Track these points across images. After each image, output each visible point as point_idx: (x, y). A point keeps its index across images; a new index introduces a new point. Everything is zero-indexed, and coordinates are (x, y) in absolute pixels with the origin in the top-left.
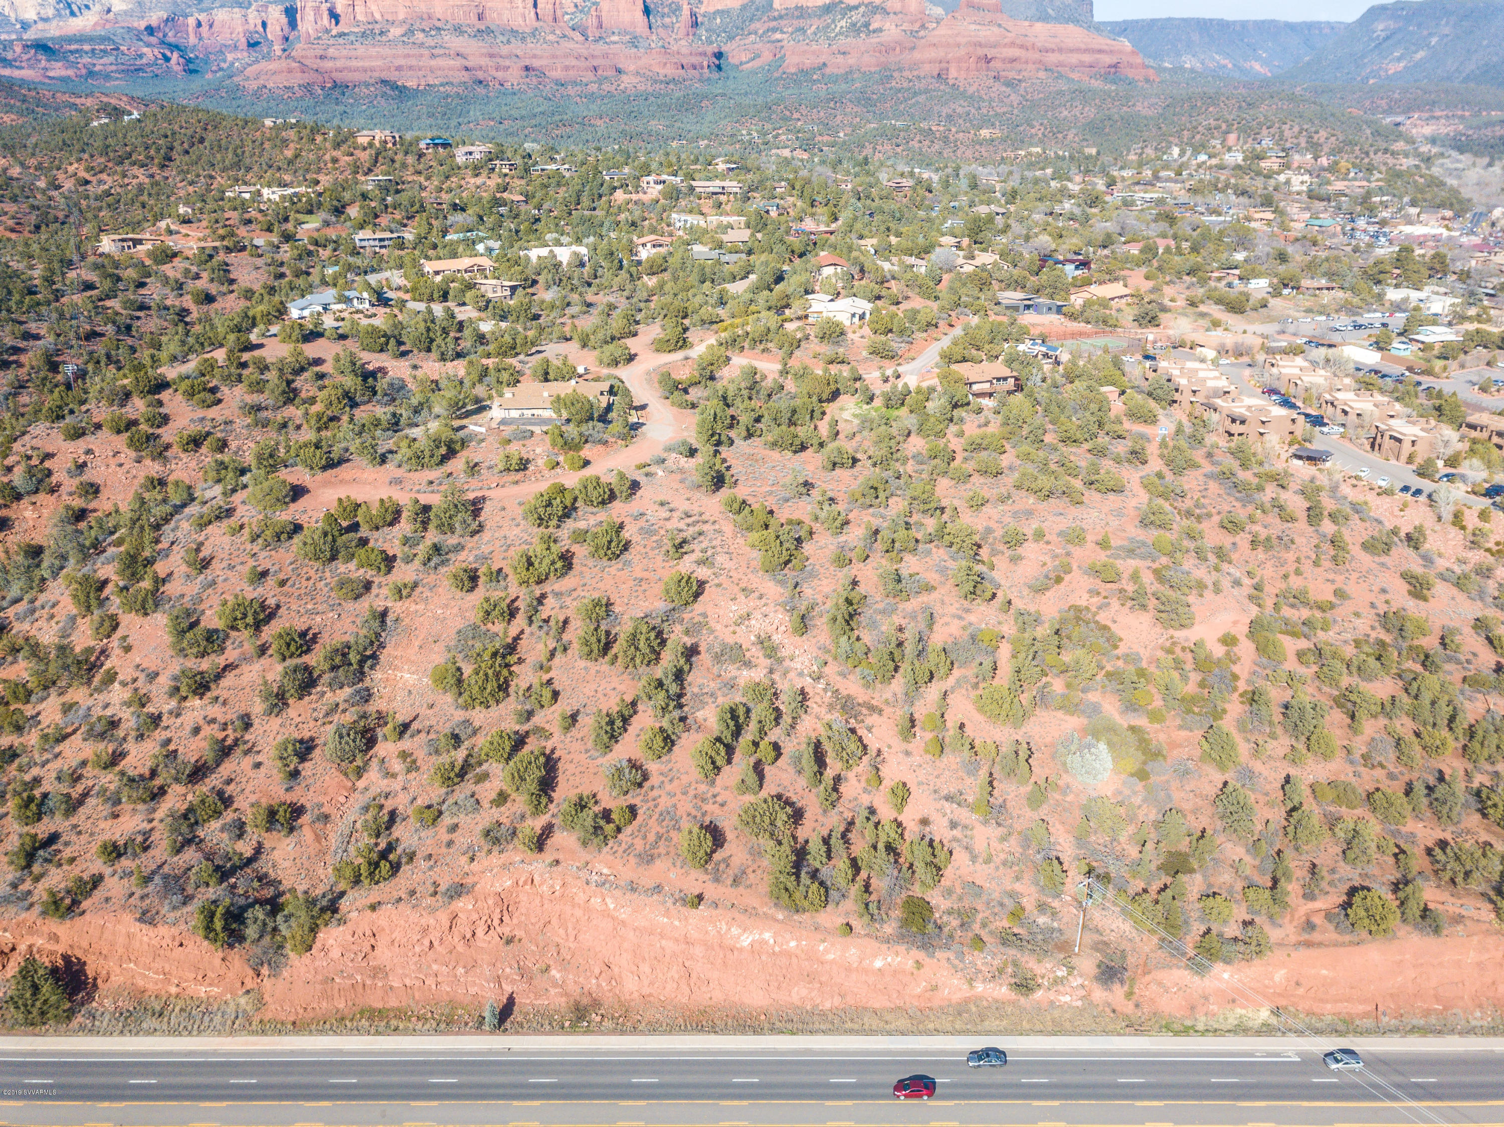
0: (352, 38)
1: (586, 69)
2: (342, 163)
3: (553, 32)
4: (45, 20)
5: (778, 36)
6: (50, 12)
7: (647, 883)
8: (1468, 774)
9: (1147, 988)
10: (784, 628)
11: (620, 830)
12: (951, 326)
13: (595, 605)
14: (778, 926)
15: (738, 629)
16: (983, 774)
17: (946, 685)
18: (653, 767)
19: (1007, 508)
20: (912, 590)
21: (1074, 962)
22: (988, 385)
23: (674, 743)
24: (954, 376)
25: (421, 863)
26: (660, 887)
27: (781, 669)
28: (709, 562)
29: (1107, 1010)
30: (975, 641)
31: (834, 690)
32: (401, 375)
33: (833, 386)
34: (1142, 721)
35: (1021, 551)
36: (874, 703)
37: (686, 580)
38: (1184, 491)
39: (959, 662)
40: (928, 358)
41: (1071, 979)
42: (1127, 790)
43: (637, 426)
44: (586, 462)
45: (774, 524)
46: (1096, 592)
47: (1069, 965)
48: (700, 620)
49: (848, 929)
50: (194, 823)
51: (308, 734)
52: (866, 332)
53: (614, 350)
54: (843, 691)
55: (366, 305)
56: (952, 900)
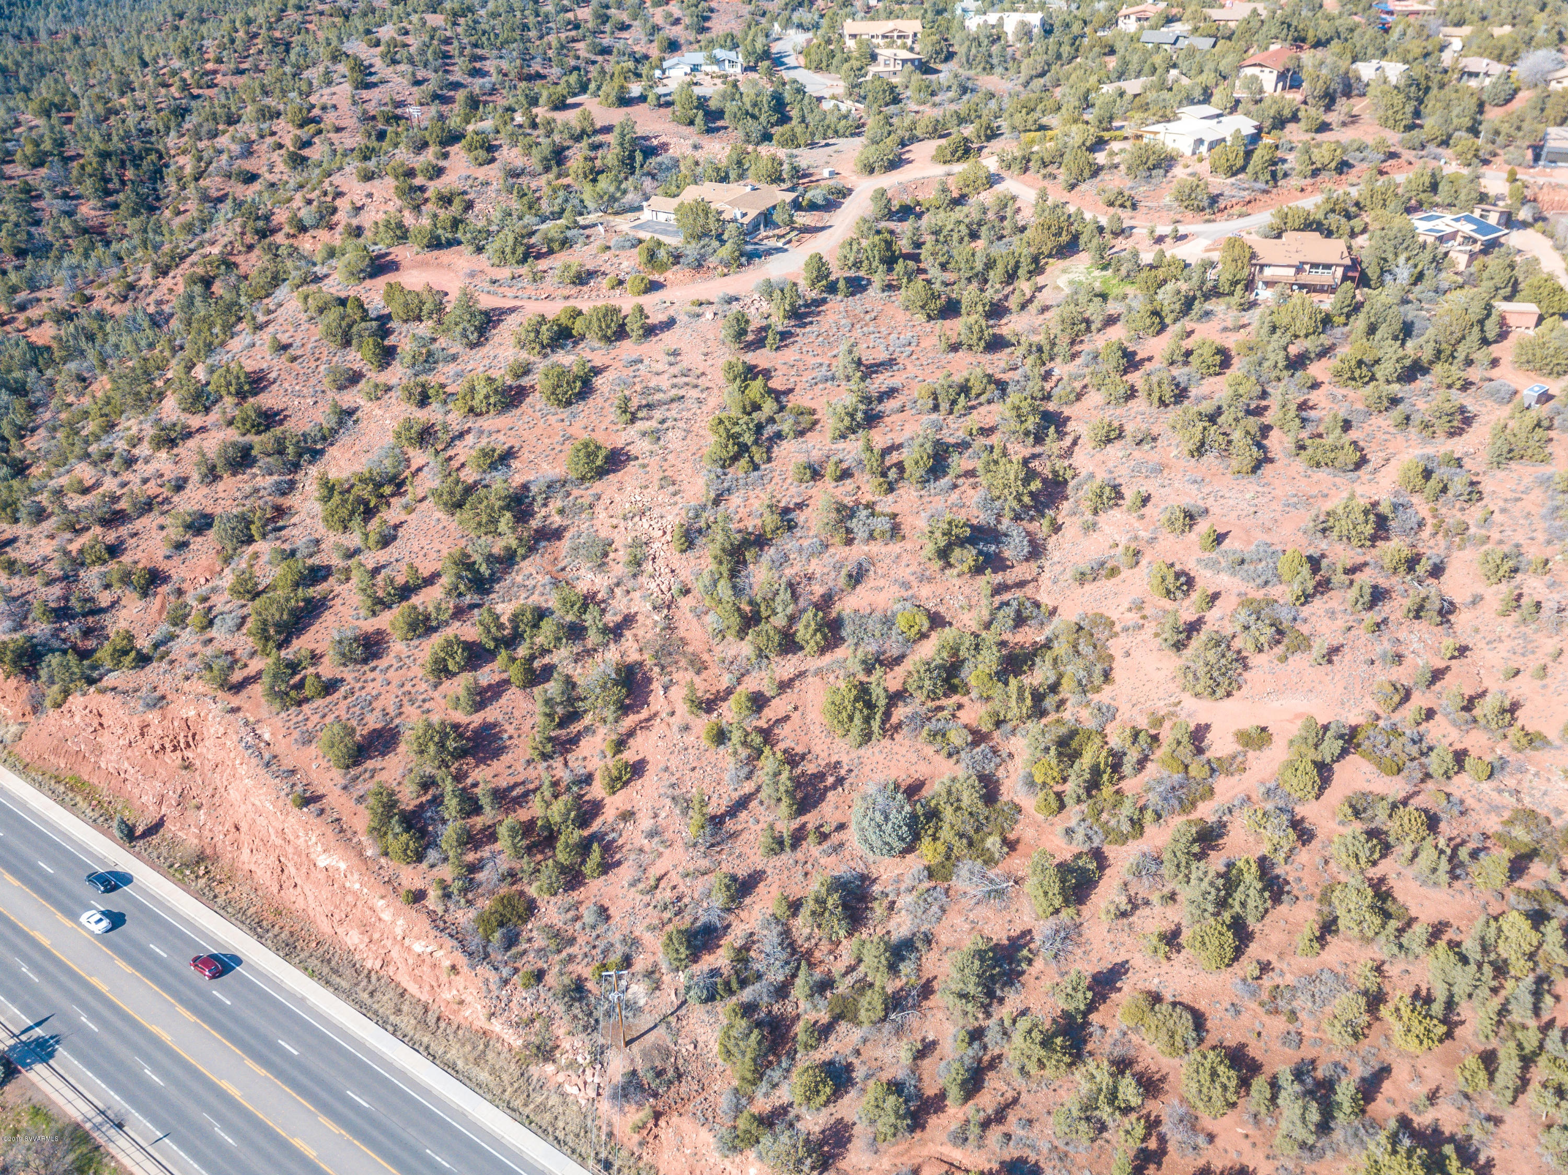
7: (288, 764)
8: (1432, 1097)
9: (666, 1132)
10: (668, 537)
11: (307, 700)
12: (1381, 173)
13: (485, 454)
14: (356, 861)
15: (622, 524)
16: (748, 787)
17: (814, 663)
18: (398, 646)
19: (1137, 454)
20: (861, 533)
21: (610, 1054)
22: (1292, 271)
23: (435, 629)
24: (1237, 250)
25: (164, 665)
26: (293, 772)
27: (631, 584)
28: (656, 436)
29: (605, 1129)
30: (888, 621)
31: (670, 627)
32: (678, 155)
33: (1065, 238)
34: (1029, 802)
35: (1102, 518)
36: (705, 657)
37: (590, 450)
38: (1474, 492)
39: (851, 641)
40: (1264, 217)
41: (589, 1072)
42: (908, 882)
43: (769, 252)
44: (654, 286)
45: (769, 406)
46: (1139, 606)
47: (598, 1056)
48: (586, 501)
49: (418, 896)
50: (79, 562)
51: (219, 510)
52: (1204, 169)
53: (873, 154)
54: (681, 632)
55: (738, 69)
56: (563, 917)
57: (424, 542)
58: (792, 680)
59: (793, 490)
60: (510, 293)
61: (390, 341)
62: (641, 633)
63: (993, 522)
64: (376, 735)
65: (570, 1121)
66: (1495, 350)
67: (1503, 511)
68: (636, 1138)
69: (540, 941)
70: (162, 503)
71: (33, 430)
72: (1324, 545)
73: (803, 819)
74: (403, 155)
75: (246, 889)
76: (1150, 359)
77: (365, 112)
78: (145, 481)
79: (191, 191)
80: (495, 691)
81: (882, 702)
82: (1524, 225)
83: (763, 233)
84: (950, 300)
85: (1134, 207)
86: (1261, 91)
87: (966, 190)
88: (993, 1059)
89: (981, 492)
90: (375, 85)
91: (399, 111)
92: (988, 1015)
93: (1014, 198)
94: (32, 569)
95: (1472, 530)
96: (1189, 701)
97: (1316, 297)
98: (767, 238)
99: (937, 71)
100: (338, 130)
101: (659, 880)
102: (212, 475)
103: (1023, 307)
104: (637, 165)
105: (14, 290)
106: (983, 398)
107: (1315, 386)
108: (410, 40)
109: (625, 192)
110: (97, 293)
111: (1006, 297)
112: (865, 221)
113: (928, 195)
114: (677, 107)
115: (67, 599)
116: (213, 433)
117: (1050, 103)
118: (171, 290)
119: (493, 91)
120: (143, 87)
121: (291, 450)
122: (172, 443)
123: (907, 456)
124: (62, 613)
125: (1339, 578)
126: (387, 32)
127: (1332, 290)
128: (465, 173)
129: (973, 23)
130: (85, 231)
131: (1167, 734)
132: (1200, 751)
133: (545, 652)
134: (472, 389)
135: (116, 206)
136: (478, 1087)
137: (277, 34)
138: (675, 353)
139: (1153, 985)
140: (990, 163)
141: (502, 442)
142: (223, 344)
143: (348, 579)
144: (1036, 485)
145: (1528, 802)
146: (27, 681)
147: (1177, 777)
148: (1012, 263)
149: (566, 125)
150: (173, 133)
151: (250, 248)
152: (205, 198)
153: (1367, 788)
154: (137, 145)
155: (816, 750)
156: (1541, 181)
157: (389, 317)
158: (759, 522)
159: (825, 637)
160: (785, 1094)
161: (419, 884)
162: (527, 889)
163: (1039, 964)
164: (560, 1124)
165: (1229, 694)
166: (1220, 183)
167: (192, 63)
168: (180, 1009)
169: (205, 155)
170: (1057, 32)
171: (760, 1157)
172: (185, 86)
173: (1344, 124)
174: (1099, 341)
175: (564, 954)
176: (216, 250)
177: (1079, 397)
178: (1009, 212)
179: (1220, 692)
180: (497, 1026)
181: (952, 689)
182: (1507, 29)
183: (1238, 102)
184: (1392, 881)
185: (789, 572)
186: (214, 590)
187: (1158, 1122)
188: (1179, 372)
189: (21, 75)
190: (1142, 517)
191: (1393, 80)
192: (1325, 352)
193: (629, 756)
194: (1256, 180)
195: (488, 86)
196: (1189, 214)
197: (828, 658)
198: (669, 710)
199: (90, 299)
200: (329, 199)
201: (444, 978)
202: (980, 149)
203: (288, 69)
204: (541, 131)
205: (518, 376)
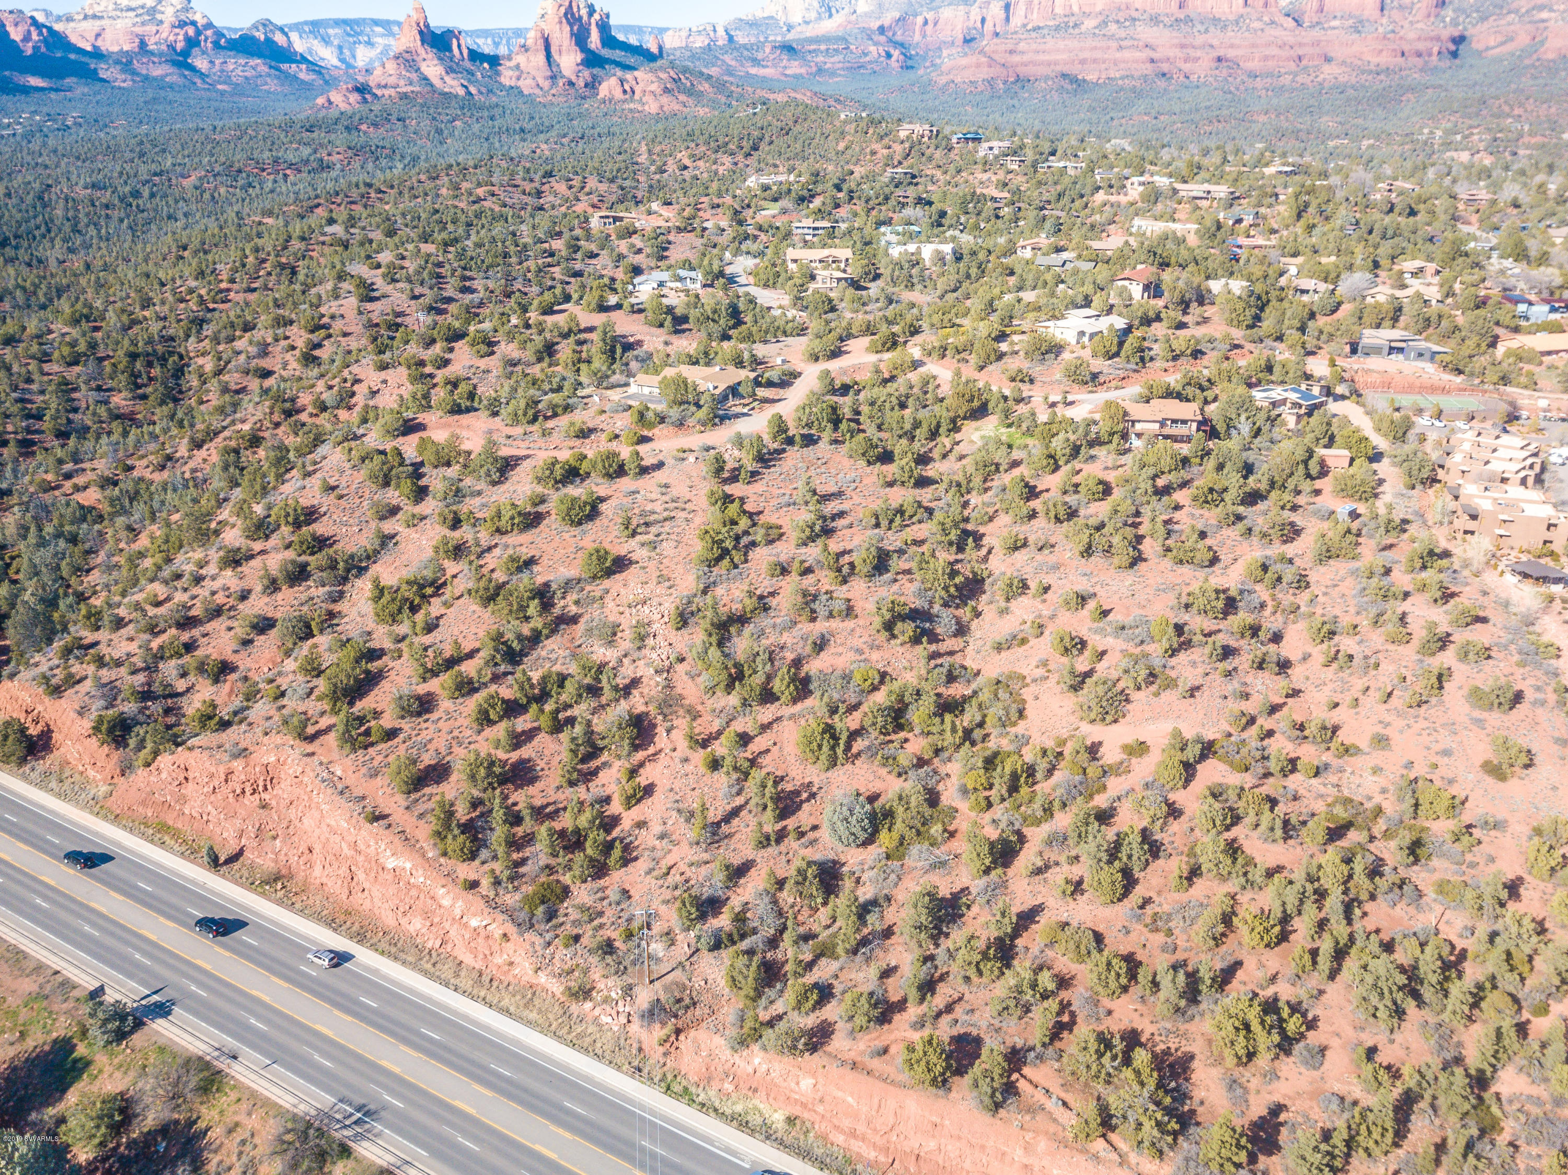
0: (1045, 31)
1: (1288, 59)
2: (879, 156)
3: (1260, 19)
4: (807, 23)
5: (1545, 15)
6: (813, 15)
7: (358, 792)
8: (1273, 979)
9: (685, 1042)
10: (666, 619)
11: (372, 744)
12: (1227, 359)
13: (513, 559)
14: (420, 860)
15: (627, 611)
16: (739, 801)
17: (788, 711)
18: (445, 704)
19: (1039, 557)
20: (822, 612)
21: (637, 990)
22: (1157, 426)
23: (476, 690)
24: (1113, 410)
25: (244, 727)
26: (364, 798)
27: (636, 655)
28: (653, 545)
29: (635, 1046)
30: (847, 677)
31: (669, 686)
32: (651, 349)
33: (976, 404)
34: (963, 806)
35: (1013, 604)
36: (699, 708)
37: (600, 555)
38: (1302, 582)
39: (818, 694)
40: (1135, 389)
41: (621, 1003)
42: (870, 863)
43: (737, 416)
44: (644, 440)
45: (744, 523)
46: (1044, 663)
47: (628, 991)
48: (598, 594)
49: (473, 885)
50: (160, 656)
51: (278, 615)
52: (1086, 354)
53: (817, 345)
54: (679, 690)
55: (698, 285)
56: (593, 897)
57: (462, 628)
58: (770, 724)
59: (766, 583)
60: (523, 445)
61: (423, 482)
62: (646, 691)
63: (926, 606)
64: (431, 769)
65: (606, 1042)
66: (1318, 484)
67: (1325, 594)
68: (661, 1050)
69: (574, 915)
70: (229, 610)
71: (88, 571)
72: (1187, 617)
73: (784, 823)
74: (414, 349)
75: (318, 898)
76: (1047, 490)
77: (370, 320)
78: (213, 593)
79: (213, 385)
80: (530, 735)
81: (844, 737)
82: (1343, 397)
83: (731, 403)
84: (885, 451)
85: (1032, 381)
86: (1131, 299)
87: (895, 372)
88: (942, 975)
89: (916, 585)
90: (377, 299)
91: (399, 320)
92: (937, 945)
93: (935, 377)
94: (118, 663)
95: (1303, 609)
96: (1085, 728)
97: (1177, 446)
98: (734, 405)
99: (866, 288)
100: (345, 335)
101: (670, 868)
102: (273, 586)
103: (944, 456)
104: (618, 356)
105: (60, 462)
106: (915, 519)
107: (1177, 507)
108: (406, 263)
109: (614, 373)
110: (137, 463)
111: (931, 450)
112: (813, 394)
113: (864, 377)
114: (650, 314)
115: (149, 685)
116: (272, 555)
117: (962, 309)
118: (205, 460)
119: (481, 304)
120: (163, 303)
121: (341, 565)
122: (237, 563)
123: (856, 557)
124: (146, 695)
125: (1198, 638)
126: (385, 257)
127: (1188, 439)
128: (468, 364)
129: (896, 252)
130: (118, 417)
131: (1068, 751)
132: (1095, 759)
133: (568, 706)
134: (499, 515)
135: (144, 397)
136: (529, 1023)
137: (284, 260)
138: (666, 486)
139: (1064, 917)
140: (916, 353)
141: (525, 553)
142: (274, 488)
143: (400, 657)
144: (958, 580)
145: (1346, 793)
146: (117, 749)
147: (1078, 778)
148: (934, 423)
149: (556, 325)
150: (192, 339)
151: (277, 425)
152: (225, 390)
153: (1221, 780)
154: (160, 348)
155: (793, 774)
156: (1356, 367)
157: (422, 464)
158: (740, 606)
159: (796, 688)
160: (779, 1007)
161: (473, 876)
162: (561, 878)
163: (975, 909)
164: (599, 1045)
165: (1116, 721)
166: (1098, 364)
167: (209, 283)
168: (274, 979)
169: (225, 356)
170: (966, 258)
171: (764, 1048)
172: (202, 301)
173: (1198, 323)
174: (1007, 478)
175: (596, 923)
176: (246, 427)
177: (991, 519)
178: (931, 387)
179: (1109, 718)
180: (543, 978)
181: (899, 727)
182: (1333, 258)
183: (1112, 306)
184: (1242, 840)
185: (765, 642)
186: (280, 674)
187: (1069, 1004)
188: (1071, 499)
189: (40, 294)
190: (1044, 601)
191: (1238, 293)
192: (1184, 484)
193: (643, 779)
194: (1128, 361)
195: (477, 301)
196: (1076, 386)
197: (799, 707)
198: (671, 746)
199: (131, 468)
200: (348, 385)
201: (496, 947)
202: (906, 342)
203: (298, 287)
204: (534, 331)
205: (535, 505)
